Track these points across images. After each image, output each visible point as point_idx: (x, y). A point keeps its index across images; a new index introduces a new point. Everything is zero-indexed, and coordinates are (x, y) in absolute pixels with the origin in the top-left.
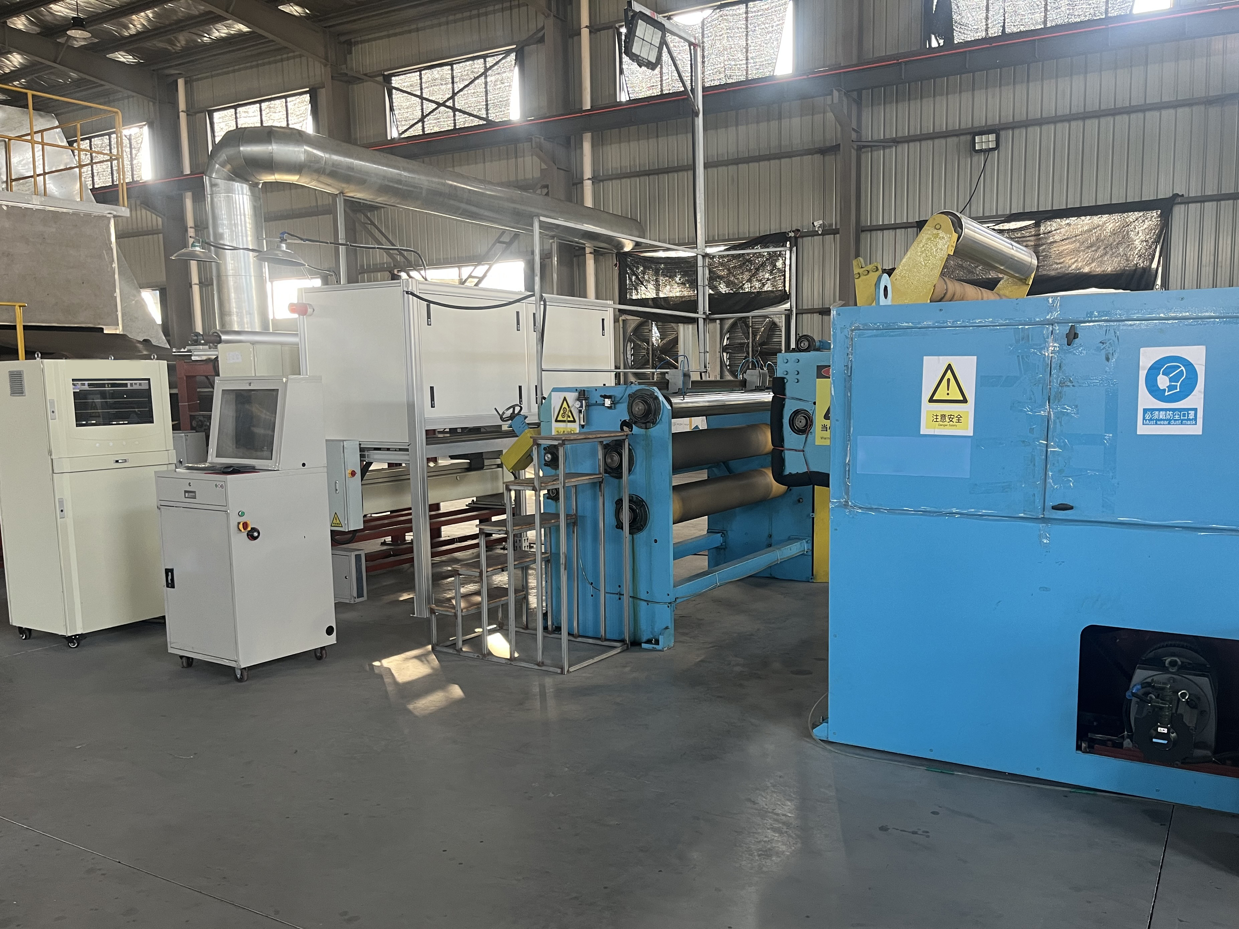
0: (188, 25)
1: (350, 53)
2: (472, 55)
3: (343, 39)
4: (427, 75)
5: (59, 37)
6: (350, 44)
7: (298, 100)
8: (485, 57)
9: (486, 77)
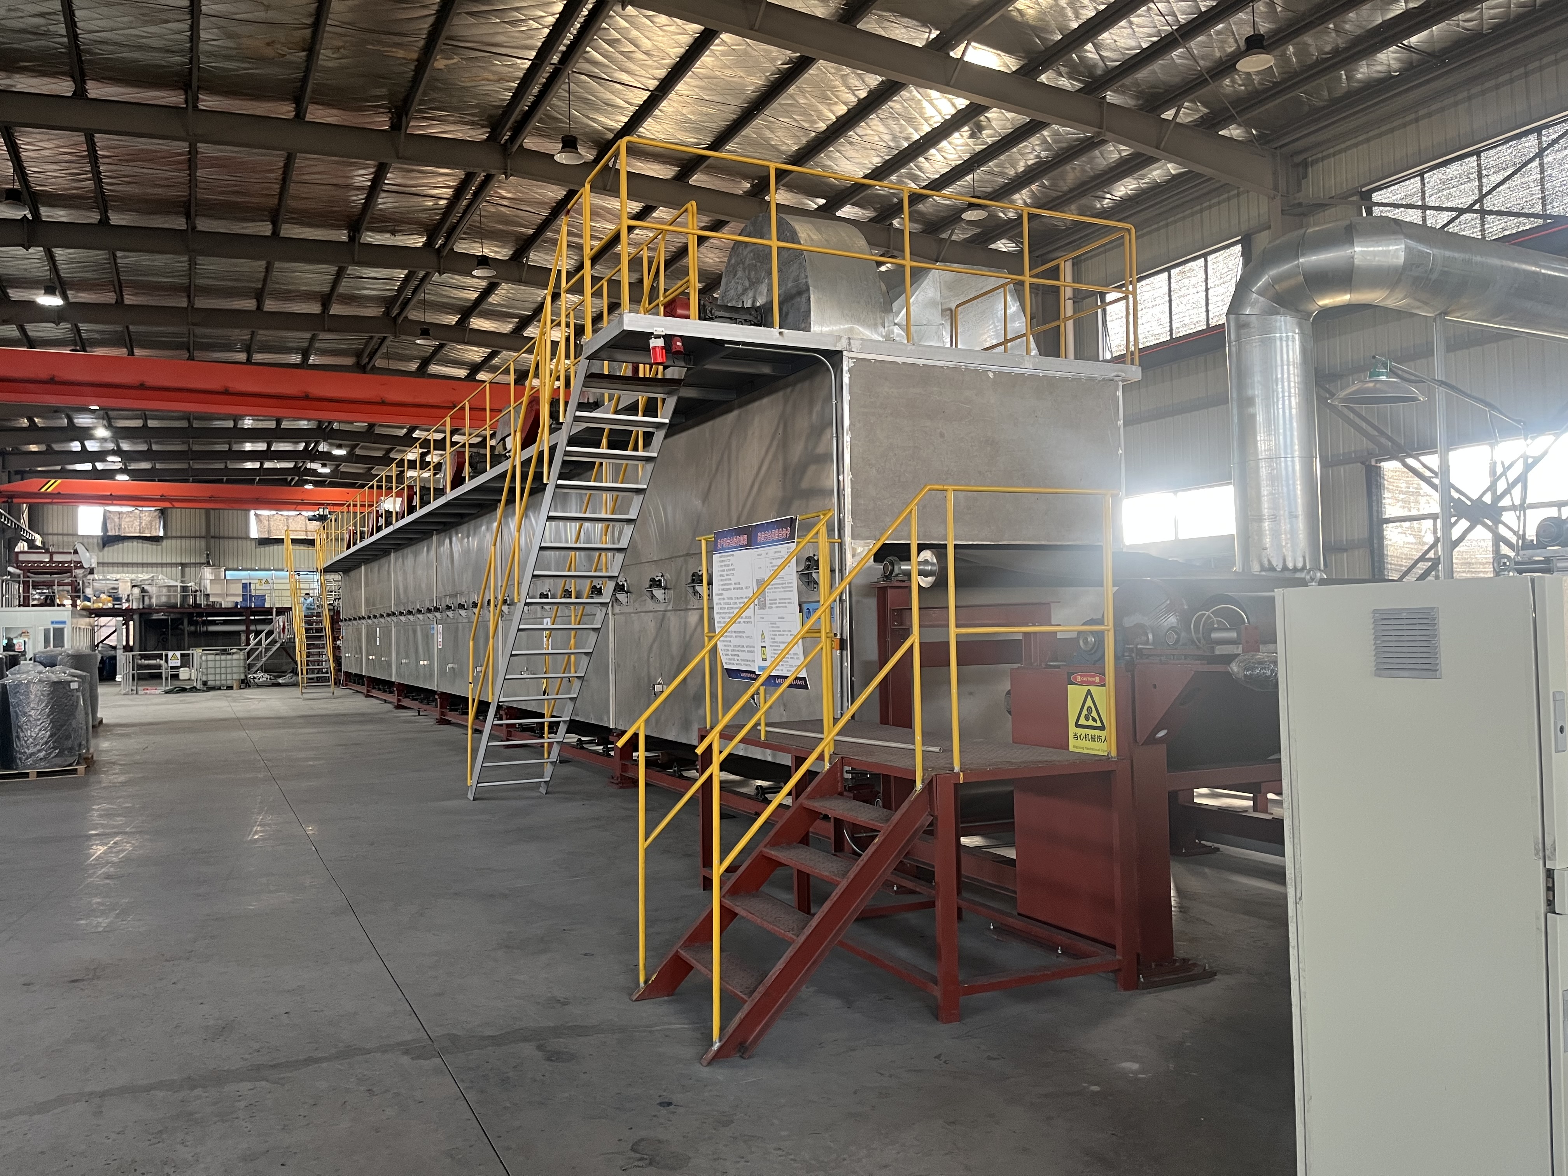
0: (1091, 187)
1: (1305, 176)
2: (1518, 131)
3: (1298, 159)
4: (1433, 178)
5: (943, 232)
6: (1305, 164)
7: (1225, 255)
8: (1538, 130)
9: (1542, 159)
